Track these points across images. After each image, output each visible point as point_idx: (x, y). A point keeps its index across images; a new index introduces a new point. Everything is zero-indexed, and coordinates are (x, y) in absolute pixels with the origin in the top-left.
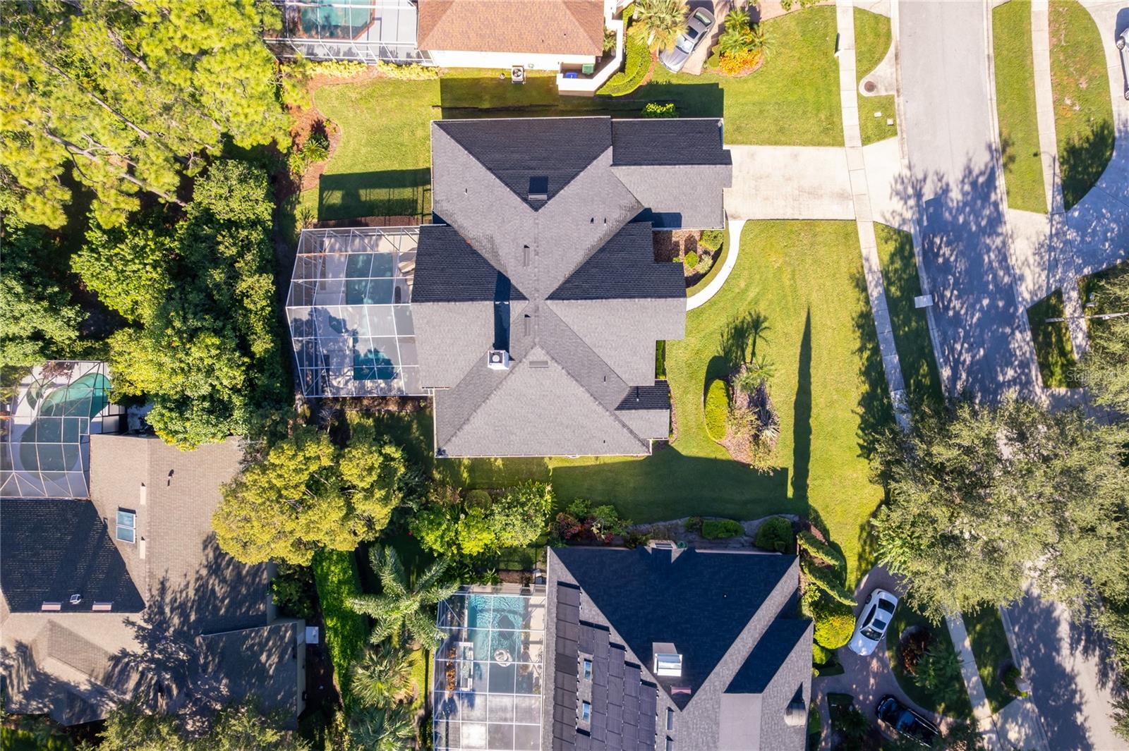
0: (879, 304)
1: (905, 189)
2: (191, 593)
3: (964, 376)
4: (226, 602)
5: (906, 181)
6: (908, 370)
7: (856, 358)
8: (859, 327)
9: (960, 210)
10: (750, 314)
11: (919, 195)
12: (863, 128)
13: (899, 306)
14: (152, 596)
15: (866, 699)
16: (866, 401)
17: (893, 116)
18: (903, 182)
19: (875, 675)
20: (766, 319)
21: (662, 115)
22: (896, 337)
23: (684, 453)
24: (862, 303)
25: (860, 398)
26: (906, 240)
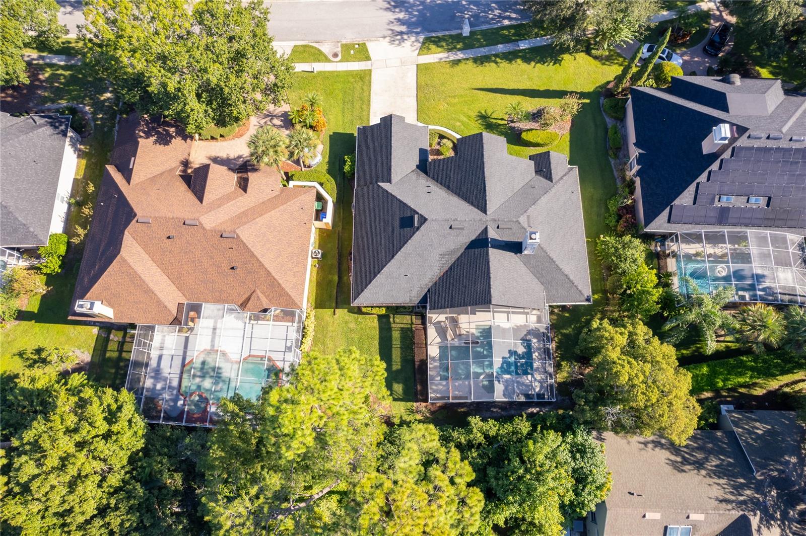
0: (468, 54)
1: (397, 40)
2: (722, 481)
3: (508, 14)
4: (722, 457)
5: (392, 39)
6: (506, 40)
7: (502, 65)
8: (482, 63)
9: (411, 13)
10: (477, 121)
11: (401, 33)
12: (360, 60)
13: (468, 43)
14: (733, 509)
15: (708, 62)
16: (527, 60)
17: (354, 45)
18: (393, 41)
19: (692, 57)
20: (479, 112)
21: (353, 162)
22: (487, 45)
24: (468, 62)
25: (526, 64)
26: (428, 40)
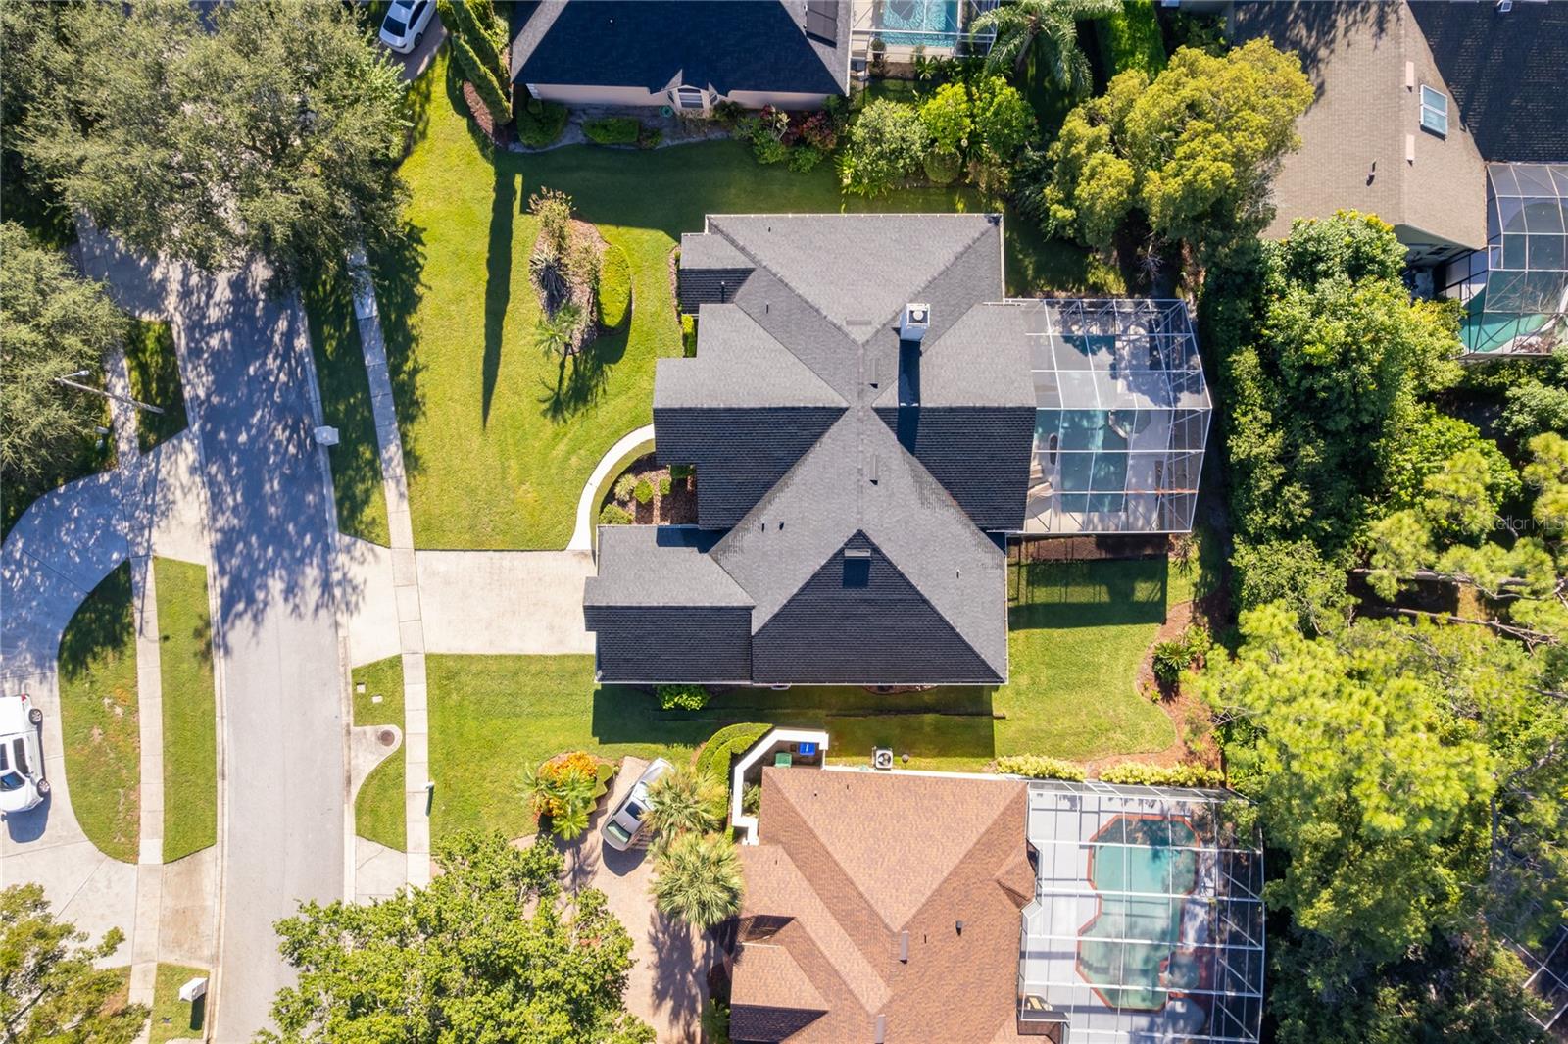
0: (388, 434)
1: (344, 593)
2: (1341, 23)
3: (277, 338)
4: (1291, 17)
5: (343, 606)
6: (353, 345)
7: (422, 360)
8: (417, 403)
9: (271, 564)
10: (565, 421)
11: (327, 586)
12: (399, 681)
13: (360, 432)
14: (1396, 11)
16: (411, 302)
17: (357, 696)
18: (347, 604)
20: (544, 413)
21: (680, 690)
22: (366, 389)
23: (661, 234)
24: (411, 435)
25: (420, 306)
26: (349, 524)
